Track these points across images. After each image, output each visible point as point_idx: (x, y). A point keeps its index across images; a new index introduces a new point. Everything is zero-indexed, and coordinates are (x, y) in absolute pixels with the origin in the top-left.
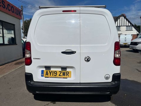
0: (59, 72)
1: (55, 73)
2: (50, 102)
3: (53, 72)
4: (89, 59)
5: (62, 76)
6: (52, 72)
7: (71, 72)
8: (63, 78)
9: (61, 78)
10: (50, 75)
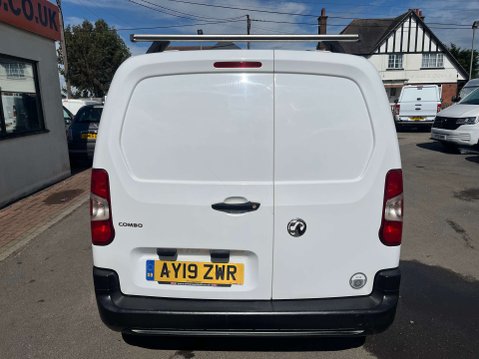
0: (205, 266)
1: (193, 268)
2: (174, 352)
3: (185, 265)
4: (302, 229)
5: (215, 277)
6: (182, 267)
7: (242, 266)
8: (219, 285)
9: (211, 285)
10: (176, 276)
